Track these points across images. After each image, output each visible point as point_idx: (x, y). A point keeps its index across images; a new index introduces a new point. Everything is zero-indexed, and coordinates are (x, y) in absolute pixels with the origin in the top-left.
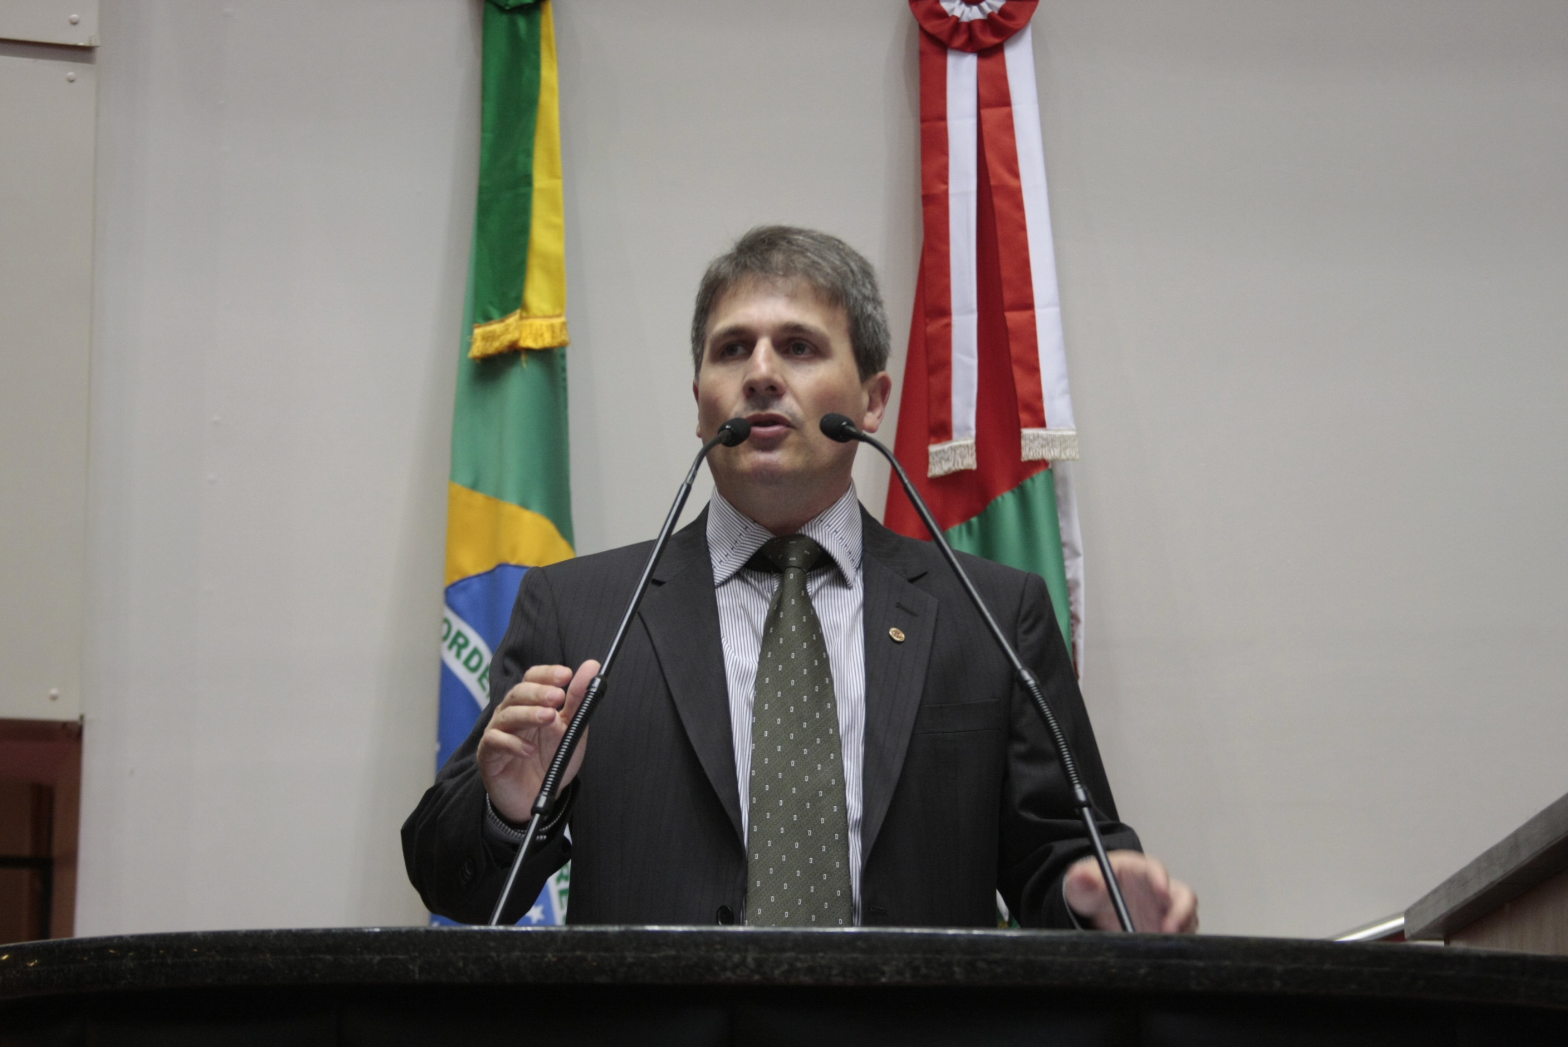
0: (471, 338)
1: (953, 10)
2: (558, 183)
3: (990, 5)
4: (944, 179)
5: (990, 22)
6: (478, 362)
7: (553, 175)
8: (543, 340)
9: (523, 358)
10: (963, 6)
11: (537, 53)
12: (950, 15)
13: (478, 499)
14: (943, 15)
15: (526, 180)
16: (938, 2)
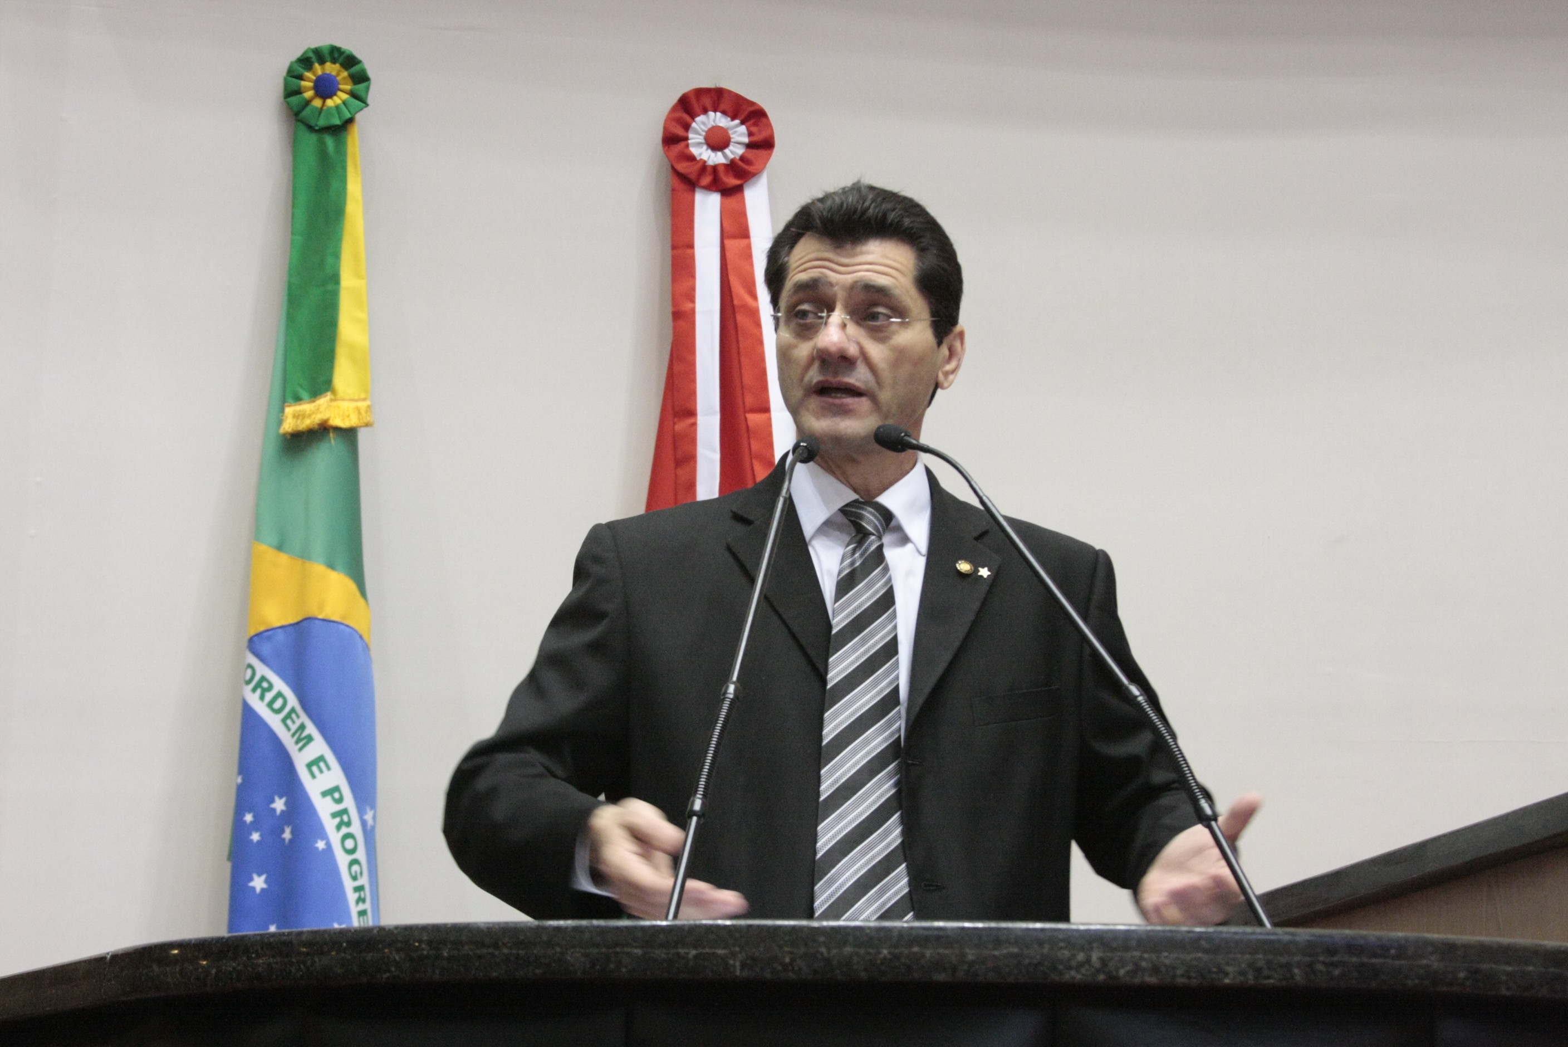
0: (282, 416)
1: (700, 155)
2: (362, 283)
3: (732, 153)
4: (691, 298)
5: (733, 167)
6: (289, 437)
7: (358, 276)
8: (350, 420)
9: (331, 434)
10: (709, 151)
11: (344, 169)
12: (698, 159)
13: (283, 558)
14: (692, 158)
15: (335, 278)
16: (687, 146)
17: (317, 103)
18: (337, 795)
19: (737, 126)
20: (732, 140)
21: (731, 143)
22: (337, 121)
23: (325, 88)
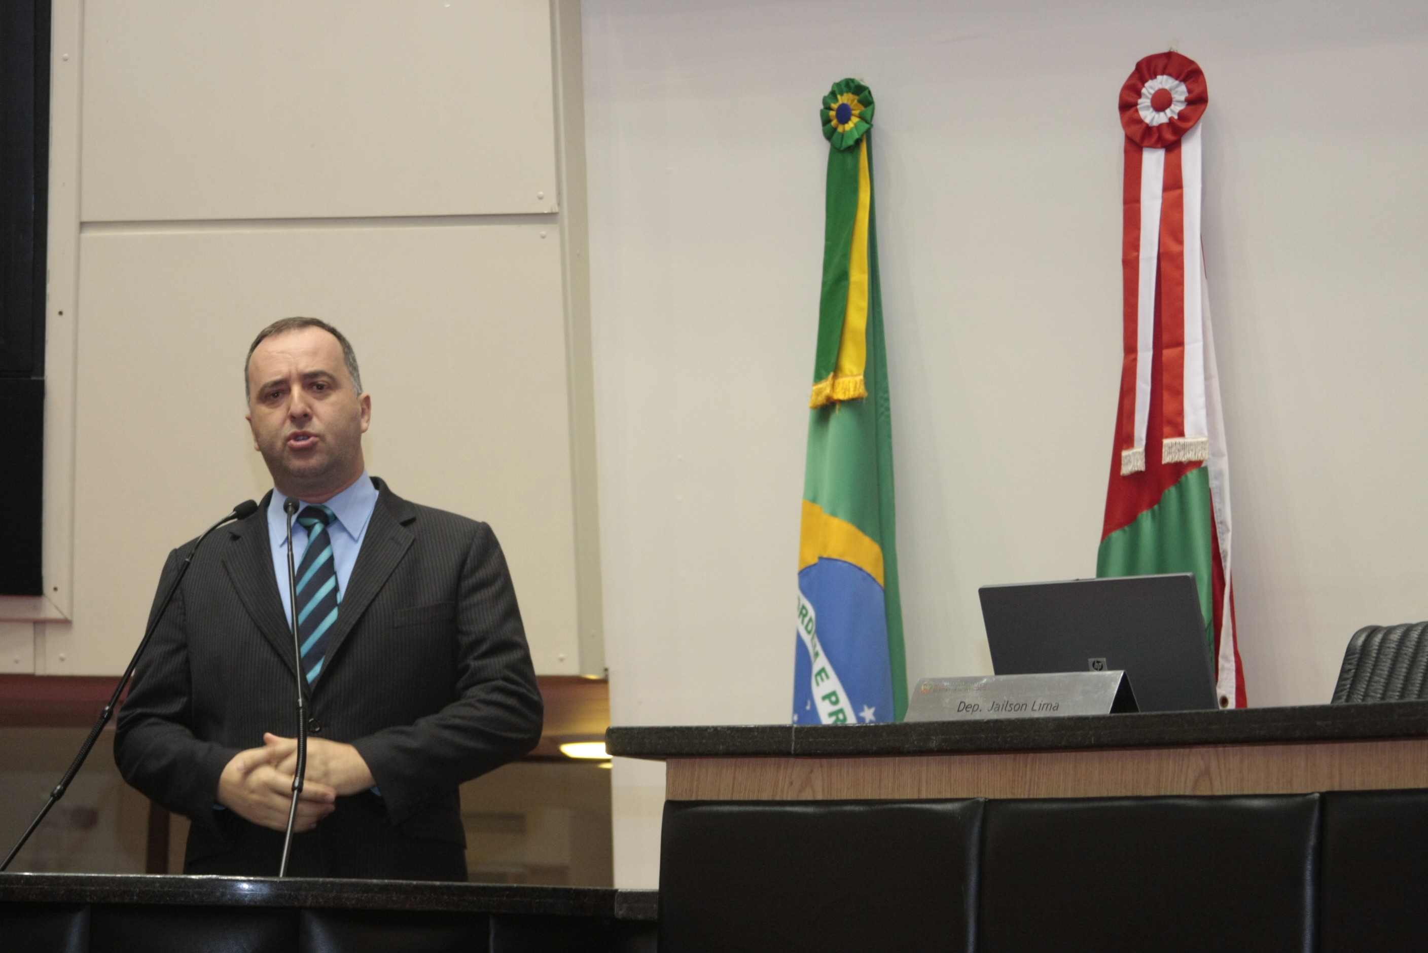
2: (864, 277)
3: (1173, 111)
4: (1136, 247)
5: (1172, 124)
6: (817, 410)
7: (862, 271)
8: (850, 393)
9: (837, 407)
10: (1154, 112)
12: (1145, 121)
15: (846, 276)
16: (1137, 111)
17: (840, 128)
18: (833, 699)
20: (1174, 100)
21: (1173, 102)
22: (850, 142)
23: (844, 114)
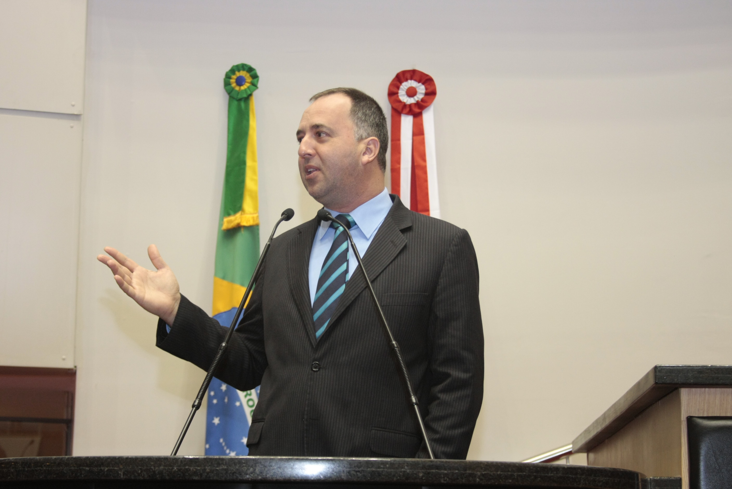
0: (223, 222)
2: (256, 164)
3: (418, 98)
4: (399, 163)
5: (418, 104)
6: (226, 231)
7: (253, 161)
8: (250, 223)
9: (242, 229)
10: (408, 98)
11: (248, 115)
12: (402, 101)
13: (225, 283)
14: (400, 101)
15: (244, 163)
16: (398, 96)
17: (237, 88)
19: (420, 86)
20: (418, 92)
21: (418, 94)
22: (245, 96)
23: (240, 82)
